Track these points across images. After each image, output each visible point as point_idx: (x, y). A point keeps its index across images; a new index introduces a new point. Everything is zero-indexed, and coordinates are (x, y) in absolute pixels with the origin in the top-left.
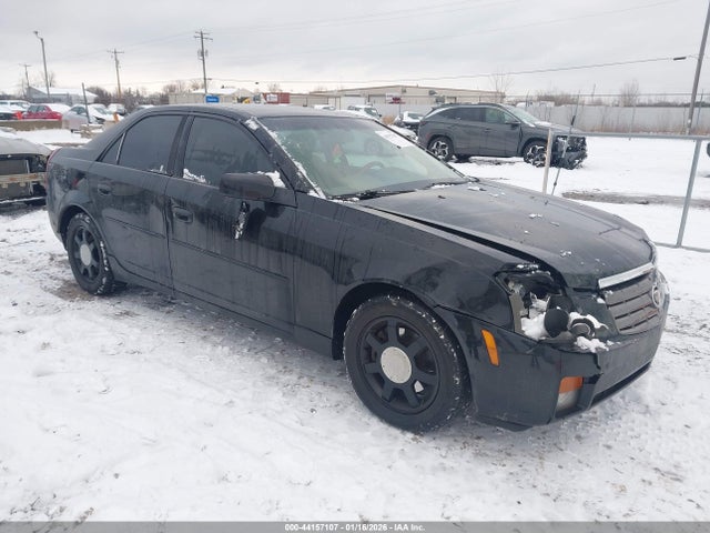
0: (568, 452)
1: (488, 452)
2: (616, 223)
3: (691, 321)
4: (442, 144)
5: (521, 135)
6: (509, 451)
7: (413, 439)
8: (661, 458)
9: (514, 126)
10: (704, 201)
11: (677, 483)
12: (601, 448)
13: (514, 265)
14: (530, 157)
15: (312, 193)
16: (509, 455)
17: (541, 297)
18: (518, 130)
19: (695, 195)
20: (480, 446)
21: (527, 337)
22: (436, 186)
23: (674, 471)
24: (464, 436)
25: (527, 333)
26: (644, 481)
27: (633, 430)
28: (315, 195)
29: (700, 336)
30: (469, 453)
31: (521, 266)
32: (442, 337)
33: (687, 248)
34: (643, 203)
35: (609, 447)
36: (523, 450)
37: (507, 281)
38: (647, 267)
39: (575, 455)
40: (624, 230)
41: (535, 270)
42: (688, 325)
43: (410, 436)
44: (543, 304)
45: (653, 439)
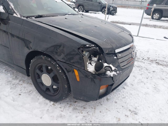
0: (104, 105)
1: (78, 108)
2: (123, 29)
3: (140, 57)
4: (81, 7)
5: (101, 6)
6: (85, 107)
7: (53, 104)
8: (131, 106)
9: (100, 3)
10: (144, 24)
11: (136, 115)
12: (114, 103)
13: (85, 45)
14: (103, 12)
15: (15, 15)
16: (85, 108)
17: (95, 56)
18: (100, 4)
19: (142, 23)
20: (75, 105)
21: (89, 72)
22: (67, 15)
23: (135, 110)
24: (71, 101)
25: (89, 70)
26: (126, 115)
27: (123, 95)
28: (16, 16)
29: (143, 62)
30: (71, 108)
31: (88, 46)
32: (60, 71)
33: (140, 37)
34: (129, 25)
35: (116, 102)
36: (89, 106)
37: (83, 51)
38: (131, 44)
39: (105, 107)
40: (125, 31)
41: (93, 47)
42: (139, 59)
43: (52, 103)
44: (96, 59)
45: (129, 98)
